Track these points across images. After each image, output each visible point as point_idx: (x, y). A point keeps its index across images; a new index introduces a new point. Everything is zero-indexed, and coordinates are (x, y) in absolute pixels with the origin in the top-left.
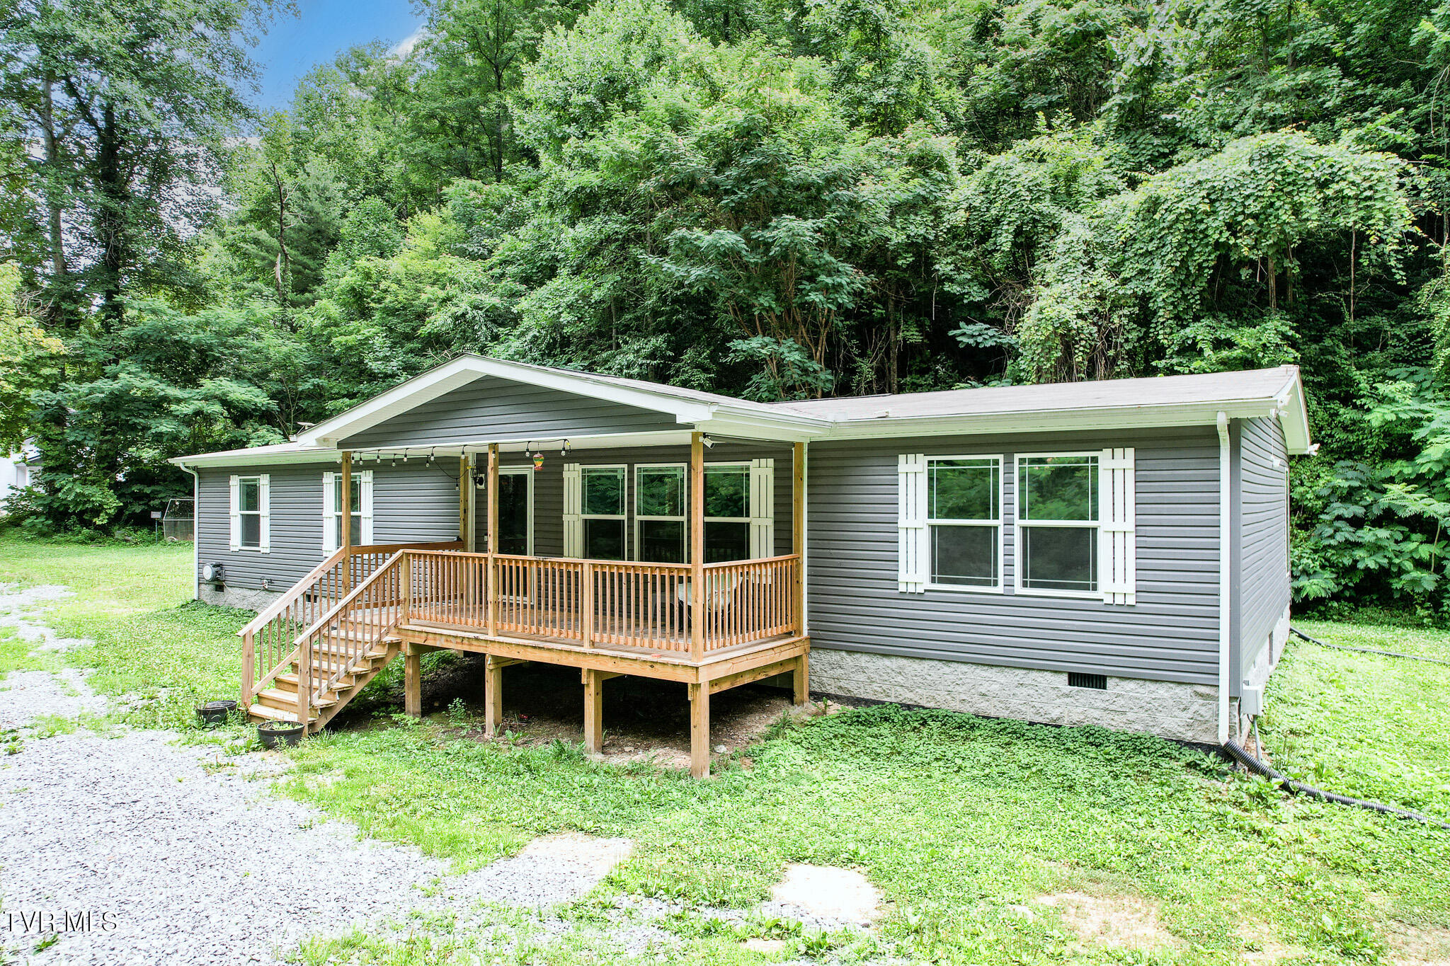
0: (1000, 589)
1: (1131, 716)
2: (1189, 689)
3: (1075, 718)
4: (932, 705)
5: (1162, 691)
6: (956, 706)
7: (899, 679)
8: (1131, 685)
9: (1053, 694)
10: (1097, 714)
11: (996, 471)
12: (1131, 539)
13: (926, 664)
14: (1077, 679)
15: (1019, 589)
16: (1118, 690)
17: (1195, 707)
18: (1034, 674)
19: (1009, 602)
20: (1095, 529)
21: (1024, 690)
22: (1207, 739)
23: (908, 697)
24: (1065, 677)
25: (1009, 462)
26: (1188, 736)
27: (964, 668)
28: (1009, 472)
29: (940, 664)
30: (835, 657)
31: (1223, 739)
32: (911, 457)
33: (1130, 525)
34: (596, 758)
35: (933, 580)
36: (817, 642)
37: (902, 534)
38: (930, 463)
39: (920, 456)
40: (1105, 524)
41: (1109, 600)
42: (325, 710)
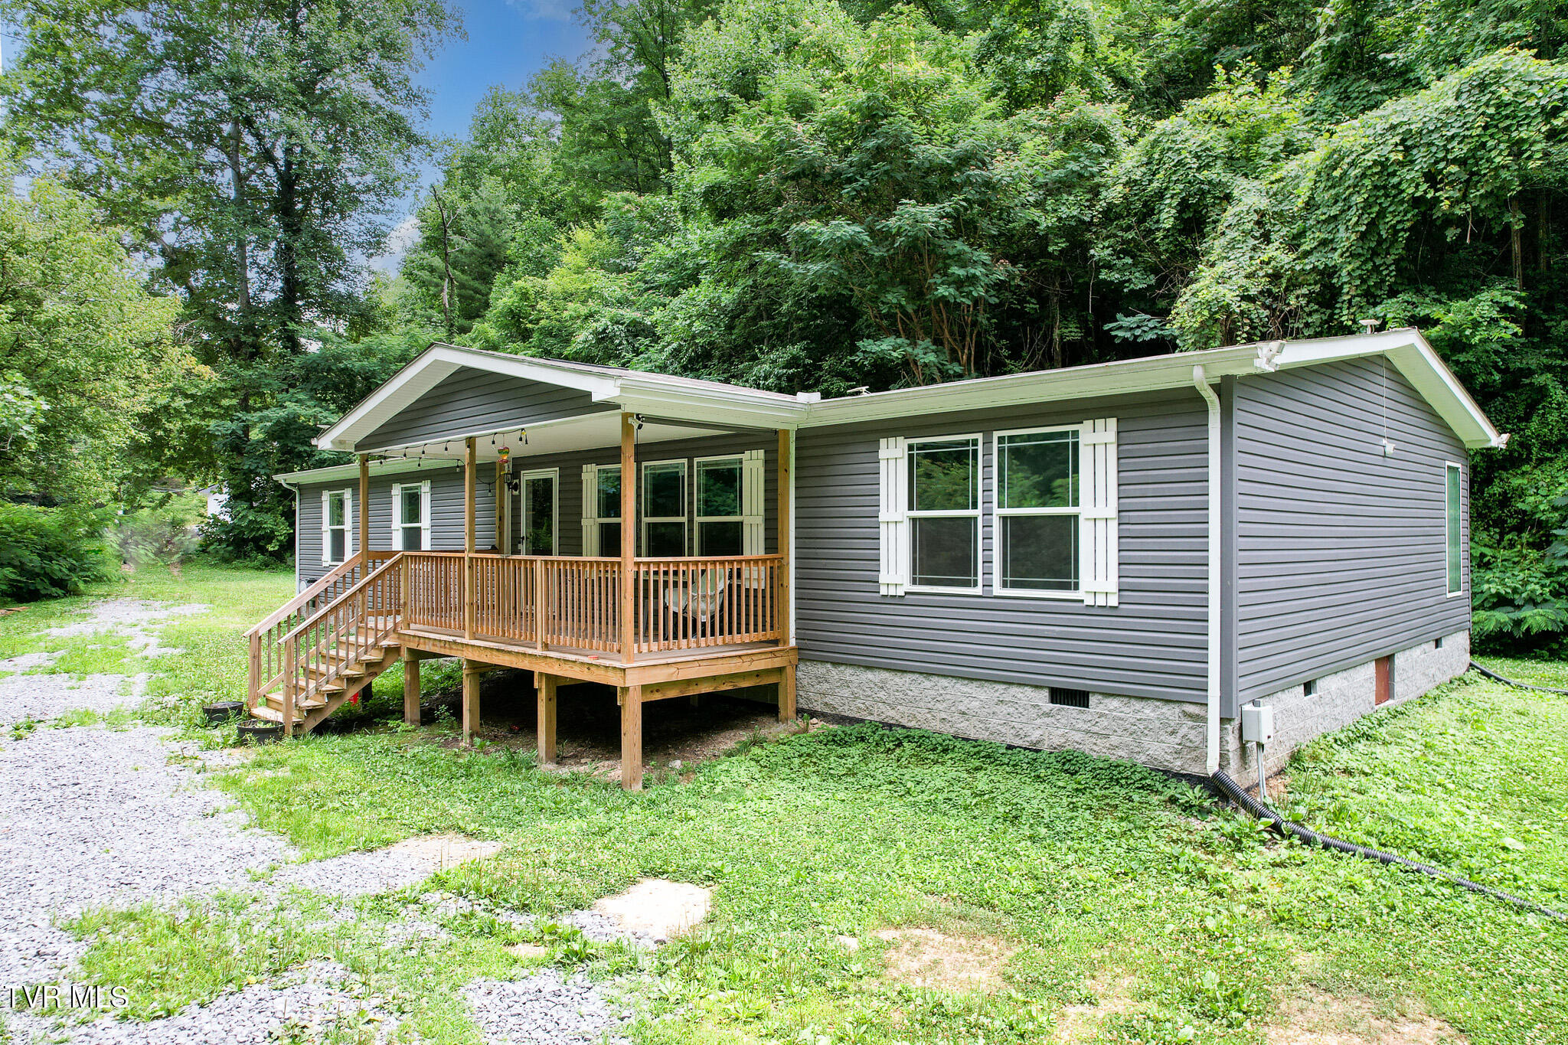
0: (978, 590)
1: (1114, 740)
2: (1176, 709)
3: (1056, 741)
4: (912, 724)
5: (1149, 711)
6: (936, 725)
7: (882, 694)
8: (1115, 703)
9: (1033, 713)
10: (1078, 736)
11: (975, 452)
12: (1113, 526)
13: (908, 677)
14: (1060, 696)
15: (997, 590)
16: (1100, 709)
17: (1183, 730)
18: (1014, 690)
19: (990, 605)
20: (1076, 517)
21: (1004, 709)
22: (1195, 770)
23: (891, 715)
24: (1046, 693)
25: (988, 442)
26: (1177, 765)
27: (944, 682)
28: (988, 453)
29: (921, 678)
30: (820, 669)
31: (1212, 767)
32: (892, 440)
33: (1112, 511)
34: (548, 768)
35: (914, 582)
36: (806, 653)
37: (883, 527)
38: (911, 447)
39: (900, 439)
40: (1085, 510)
41: (1089, 601)
42: (312, 711)
